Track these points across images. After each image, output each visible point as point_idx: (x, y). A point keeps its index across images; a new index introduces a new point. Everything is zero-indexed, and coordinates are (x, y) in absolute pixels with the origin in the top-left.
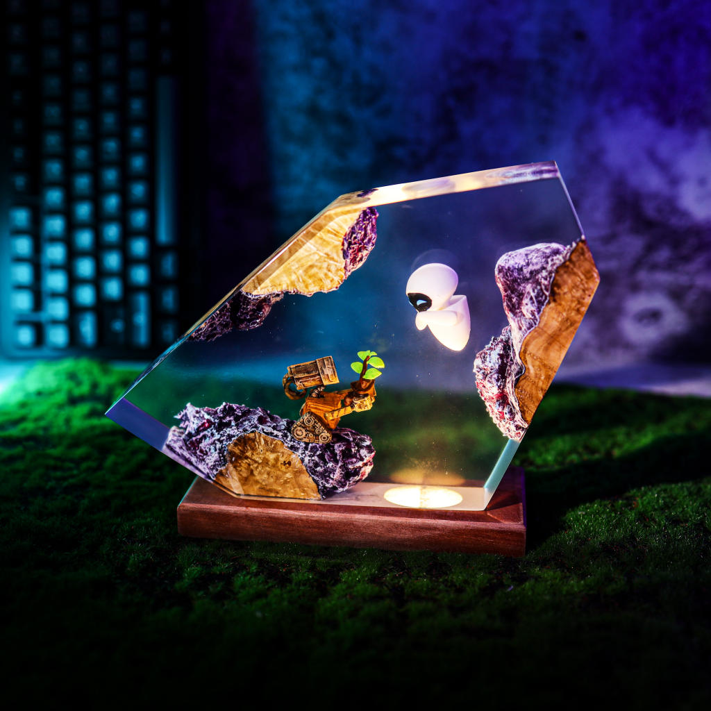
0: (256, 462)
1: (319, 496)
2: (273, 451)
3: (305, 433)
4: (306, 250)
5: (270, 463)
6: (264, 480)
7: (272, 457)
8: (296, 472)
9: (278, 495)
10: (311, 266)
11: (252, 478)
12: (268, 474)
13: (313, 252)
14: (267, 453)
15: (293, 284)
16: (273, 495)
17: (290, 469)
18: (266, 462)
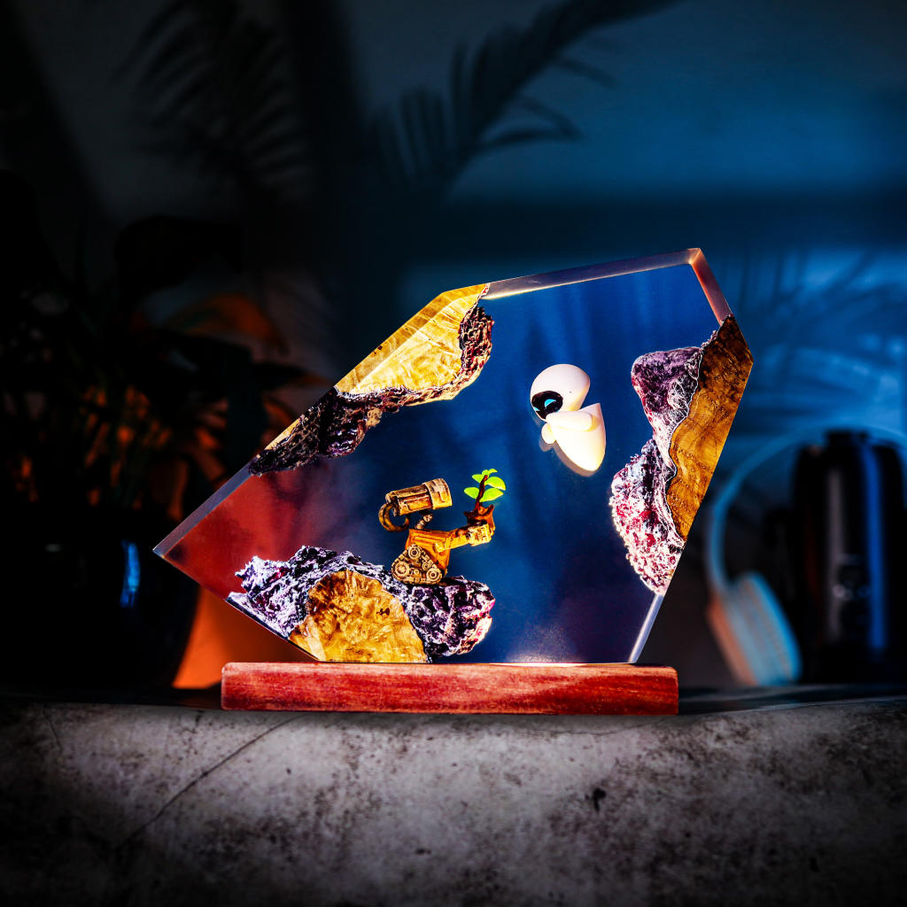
0: (344, 612)
1: (425, 656)
2: (368, 595)
4: (416, 340)
5: (363, 613)
6: (353, 638)
7: (365, 603)
8: (396, 623)
10: (422, 358)
11: (337, 636)
12: (360, 628)
13: (424, 341)
14: (360, 599)
15: (399, 379)
16: (364, 658)
17: (388, 620)
18: (357, 611)
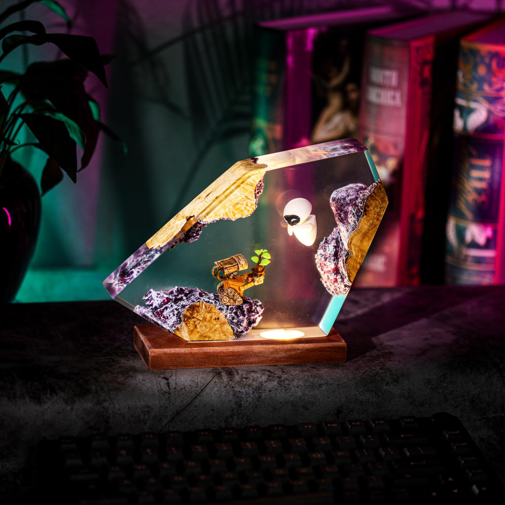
0: (199, 320)
1: (234, 337)
2: (209, 312)
3: (228, 300)
4: (235, 195)
5: (207, 320)
6: (203, 331)
7: (208, 316)
8: (222, 323)
9: (210, 339)
10: (237, 204)
11: (196, 330)
12: (206, 326)
13: (238, 195)
14: (206, 314)
15: (226, 214)
16: (207, 339)
17: (218, 322)
18: (205, 319)
